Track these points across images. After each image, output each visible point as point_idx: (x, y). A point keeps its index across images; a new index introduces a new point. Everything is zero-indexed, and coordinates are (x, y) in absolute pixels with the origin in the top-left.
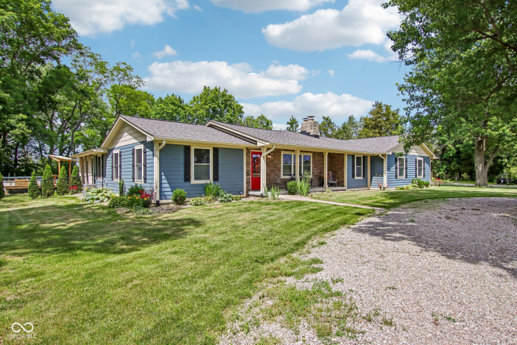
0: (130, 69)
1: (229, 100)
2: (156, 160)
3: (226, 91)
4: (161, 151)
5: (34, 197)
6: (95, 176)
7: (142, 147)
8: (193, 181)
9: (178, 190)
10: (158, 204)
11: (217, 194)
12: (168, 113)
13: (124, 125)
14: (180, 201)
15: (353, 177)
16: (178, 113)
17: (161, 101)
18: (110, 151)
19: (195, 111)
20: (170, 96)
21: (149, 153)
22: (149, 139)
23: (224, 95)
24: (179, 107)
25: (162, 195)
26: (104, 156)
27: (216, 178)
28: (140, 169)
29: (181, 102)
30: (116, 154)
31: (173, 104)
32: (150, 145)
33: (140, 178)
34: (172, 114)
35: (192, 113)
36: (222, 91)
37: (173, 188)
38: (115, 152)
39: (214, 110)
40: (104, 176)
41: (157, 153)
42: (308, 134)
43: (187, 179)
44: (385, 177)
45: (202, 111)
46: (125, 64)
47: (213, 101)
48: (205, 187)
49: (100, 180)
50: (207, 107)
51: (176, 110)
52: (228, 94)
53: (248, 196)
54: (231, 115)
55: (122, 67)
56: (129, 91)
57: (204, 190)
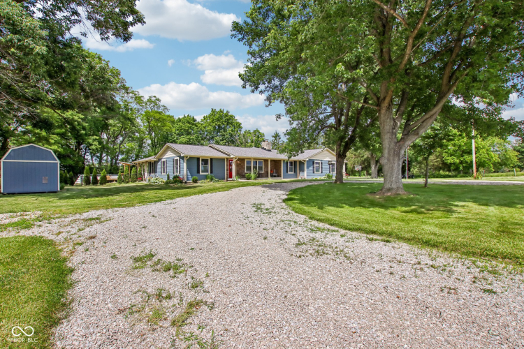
0: (158, 100)
1: (230, 119)
2: (185, 164)
3: (228, 112)
4: (187, 160)
5: (120, 183)
6: (150, 173)
7: (178, 158)
8: (201, 173)
9: (194, 177)
10: (186, 183)
11: (212, 179)
12: (185, 130)
13: (168, 147)
14: (195, 181)
15: (287, 172)
16: (192, 130)
17: (180, 120)
18: (160, 160)
19: (205, 127)
20: (186, 115)
21: (182, 161)
22: (182, 155)
23: (226, 115)
24: (193, 124)
25: (188, 179)
26: (156, 163)
27: (211, 172)
28: (177, 168)
29: (194, 120)
30: (164, 162)
31: (189, 123)
32: (183, 158)
33: (177, 172)
34: (188, 130)
35: (203, 129)
36: (225, 112)
37: (192, 176)
38: (163, 160)
39: (219, 126)
40: (155, 172)
41: (185, 161)
42: (265, 149)
43: (198, 172)
44: (305, 172)
45: (210, 128)
46: (155, 97)
47: (218, 120)
48: (206, 176)
49: (153, 175)
50: (214, 124)
51: (191, 127)
52: (230, 114)
53: (227, 181)
54: (232, 131)
55: (153, 99)
56: (157, 116)
57: (206, 177)
